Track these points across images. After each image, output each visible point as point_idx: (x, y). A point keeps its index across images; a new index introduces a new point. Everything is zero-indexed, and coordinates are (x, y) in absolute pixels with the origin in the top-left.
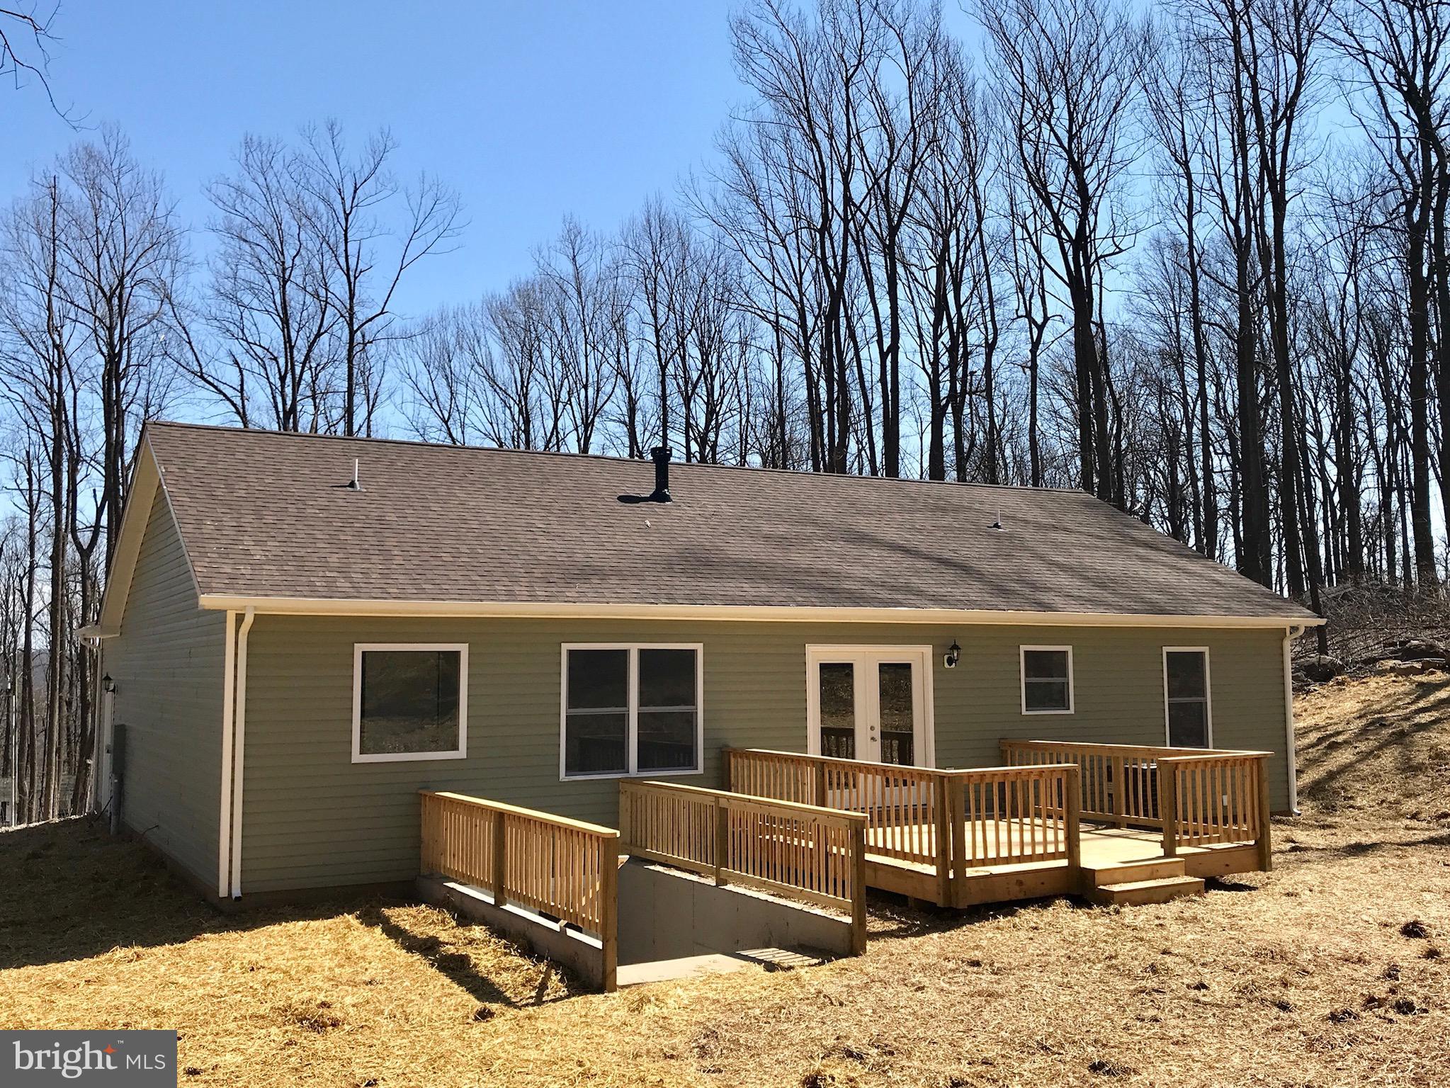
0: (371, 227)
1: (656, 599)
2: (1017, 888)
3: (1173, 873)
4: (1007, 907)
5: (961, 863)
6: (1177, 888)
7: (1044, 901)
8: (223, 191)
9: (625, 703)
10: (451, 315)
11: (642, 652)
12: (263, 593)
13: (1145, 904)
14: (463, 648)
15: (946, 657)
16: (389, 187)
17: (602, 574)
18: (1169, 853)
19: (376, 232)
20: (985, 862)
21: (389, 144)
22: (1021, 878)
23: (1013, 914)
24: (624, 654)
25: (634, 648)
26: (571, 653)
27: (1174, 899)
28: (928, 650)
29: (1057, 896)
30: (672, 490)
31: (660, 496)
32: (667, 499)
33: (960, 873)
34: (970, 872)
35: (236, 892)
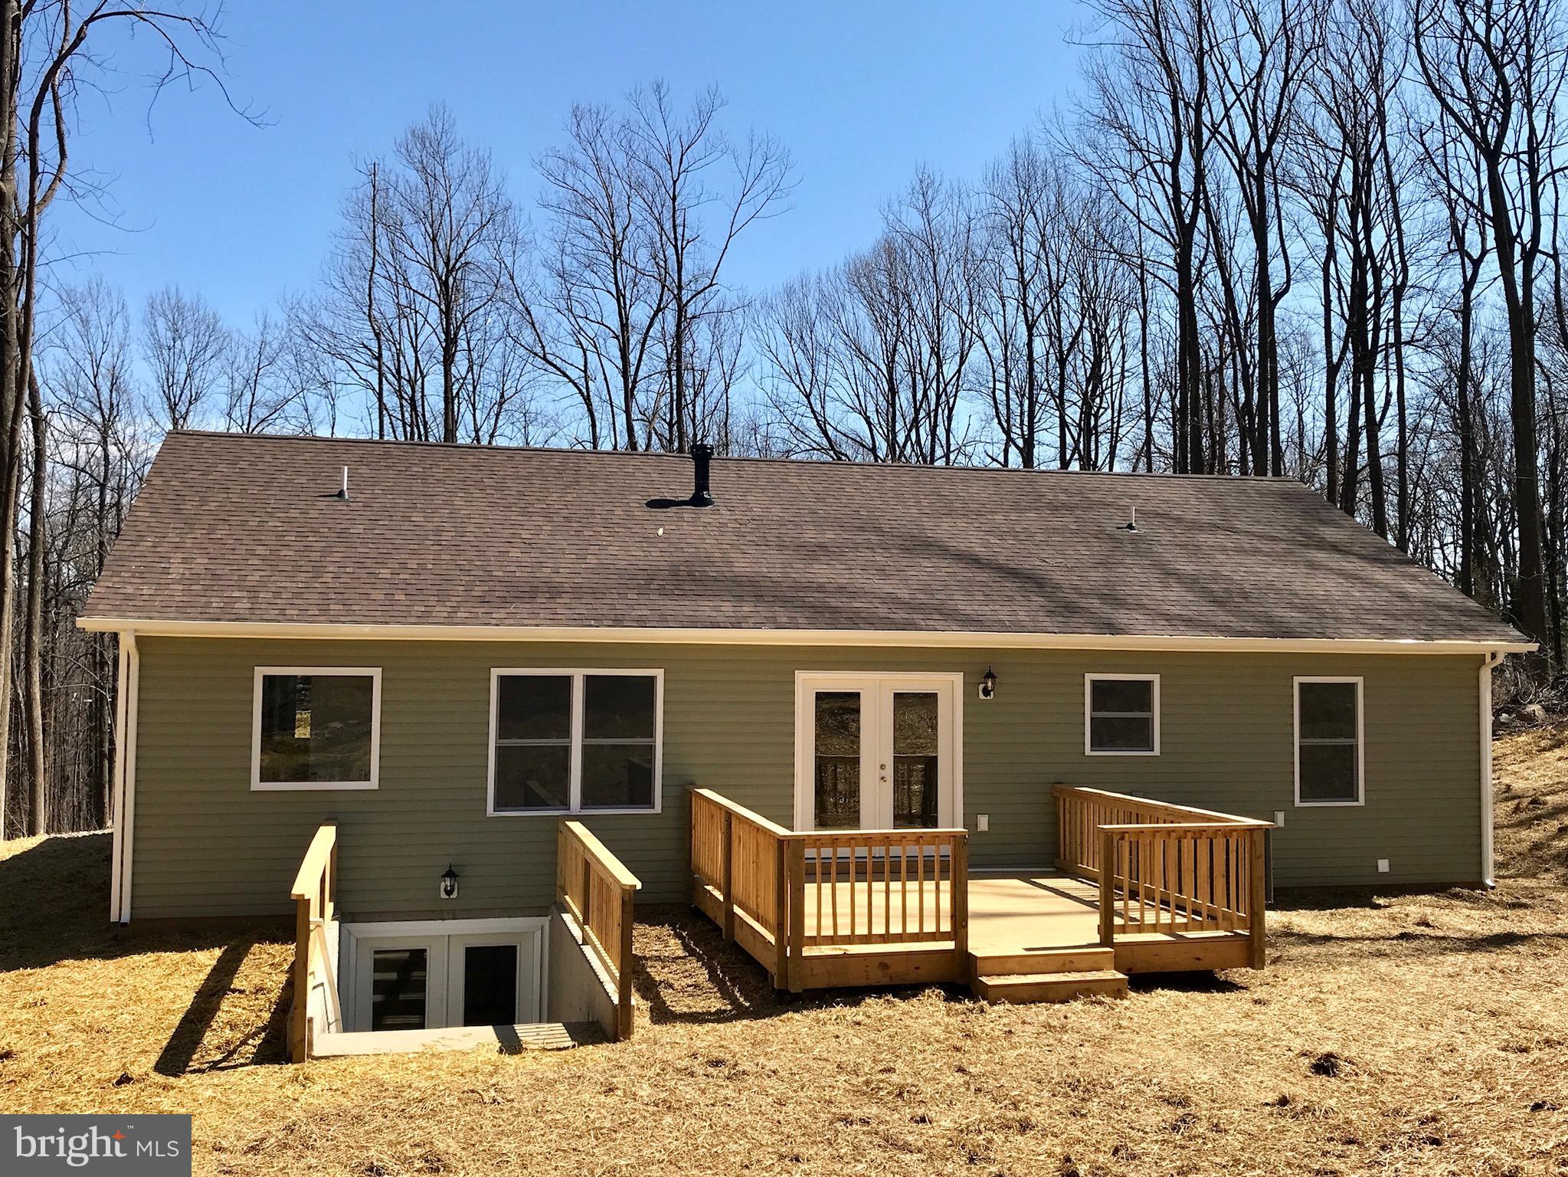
0: (698, 194)
1: (599, 621)
2: (880, 973)
3: (1097, 966)
4: (853, 995)
5: (799, 939)
6: (1086, 986)
7: (906, 989)
8: (552, 163)
9: (567, 733)
10: (813, 279)
11: (589, 679)
12: (145, 614)
13: (1034, 1002)
14: (376, 673)
15: (981, 686)
16: (719, 149)
17: (554, 592)
18: (1106, 939)
19: (703, 198)
20: (833, 940)
21: (717, 102)
22: (887, 960)
23: (856, 1003)
24: (567, 681)
25: (578, 676)
26: (503, 679)
27: (1076, 999)
28: (958, 678)
29: (929, 985)
30: (712, 493)
31: (699, 500)
32: (706, 502)
33: (797, 951)
34: (807, 952)
35: (126, 917)
